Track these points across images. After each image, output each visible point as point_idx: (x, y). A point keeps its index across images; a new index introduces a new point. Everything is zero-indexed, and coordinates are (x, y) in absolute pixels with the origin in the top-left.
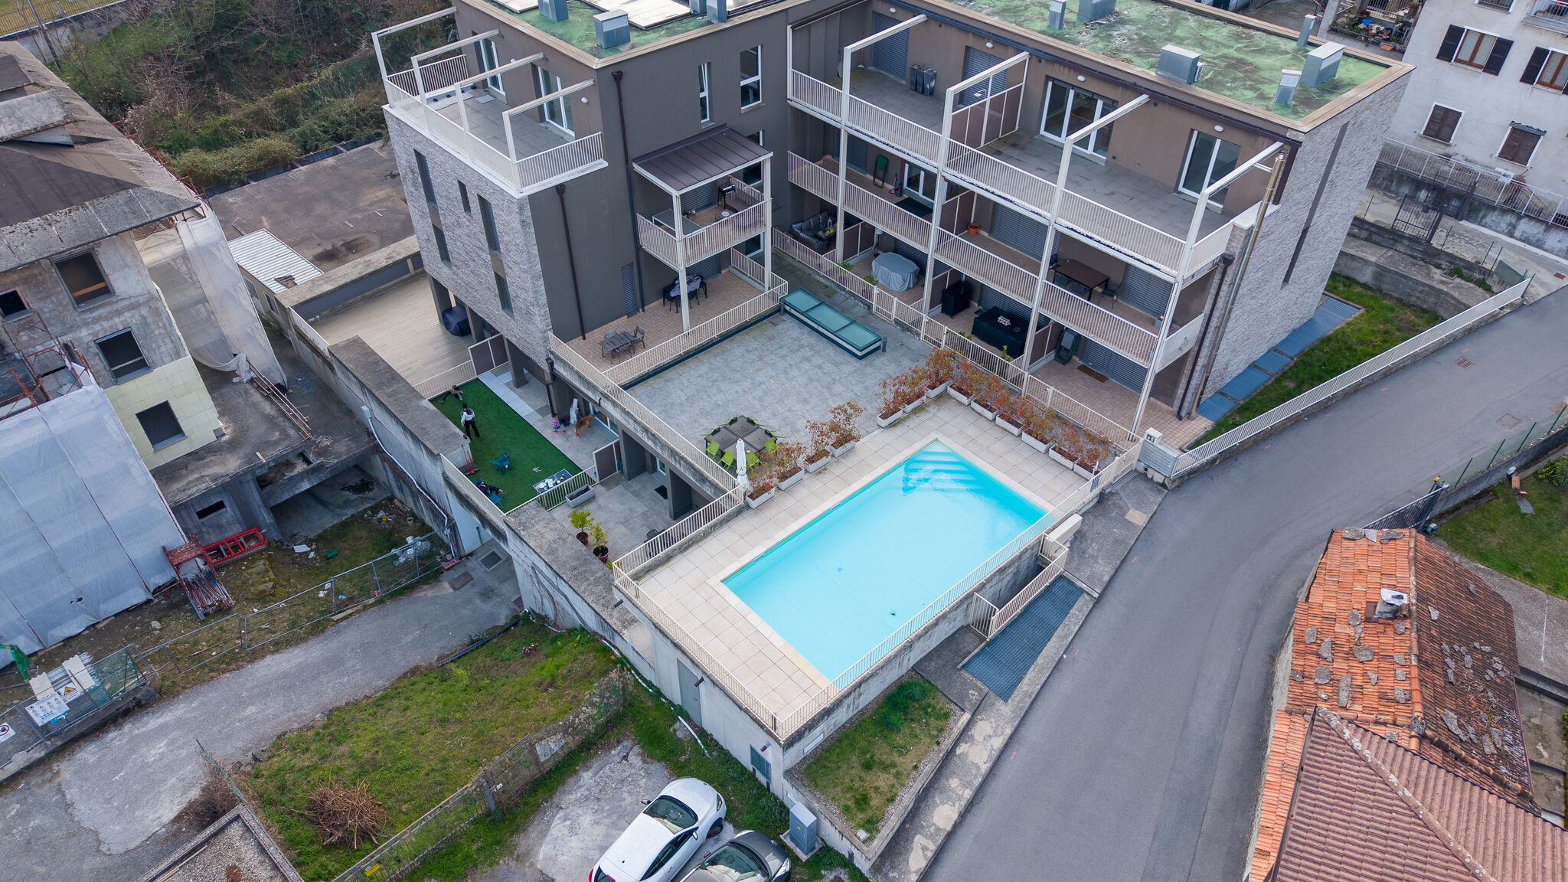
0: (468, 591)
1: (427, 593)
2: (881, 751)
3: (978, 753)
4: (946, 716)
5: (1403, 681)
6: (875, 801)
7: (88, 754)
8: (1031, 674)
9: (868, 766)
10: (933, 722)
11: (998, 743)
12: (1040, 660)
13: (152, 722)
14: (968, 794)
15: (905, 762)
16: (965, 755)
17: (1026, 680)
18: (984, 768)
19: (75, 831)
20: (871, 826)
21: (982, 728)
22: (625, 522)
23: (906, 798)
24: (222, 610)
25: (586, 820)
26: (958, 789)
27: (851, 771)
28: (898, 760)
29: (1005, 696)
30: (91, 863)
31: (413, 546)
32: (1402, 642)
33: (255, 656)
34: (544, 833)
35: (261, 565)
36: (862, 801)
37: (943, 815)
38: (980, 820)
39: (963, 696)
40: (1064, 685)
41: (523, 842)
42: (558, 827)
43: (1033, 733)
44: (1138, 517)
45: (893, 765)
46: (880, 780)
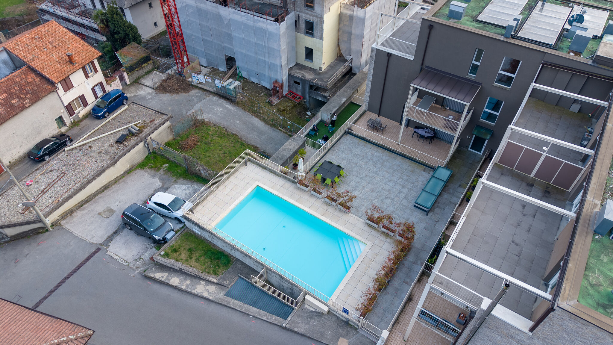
2: (196, 253)
3: (201, 289)
4: (215, 274)
6: (175, 255)
8: (238, 303)
9: (190, 250)
10: (211, 270)
11: (206, 295)
12: (246, 306)
14: (184, 287)
15: (193, 262)
16: (200, 284)
17: (235, 301)
18: (194, 292)
20: (166, 255)
21: (212, 288)
23: (178, 265)
24: (271, 103)
26: (185, 284)
27: (187, 245)
28: (193, 260)
29: (227, 295)
34: (183, 184)
35: (291, 104)
36: (175, 251)
37: (175, 281)
38: (176, 295)
39: (224, 278)
40: (237, 318)
42: (185, 187)
43: (213, 308)
45: (191, 258)
46: (184, 255)
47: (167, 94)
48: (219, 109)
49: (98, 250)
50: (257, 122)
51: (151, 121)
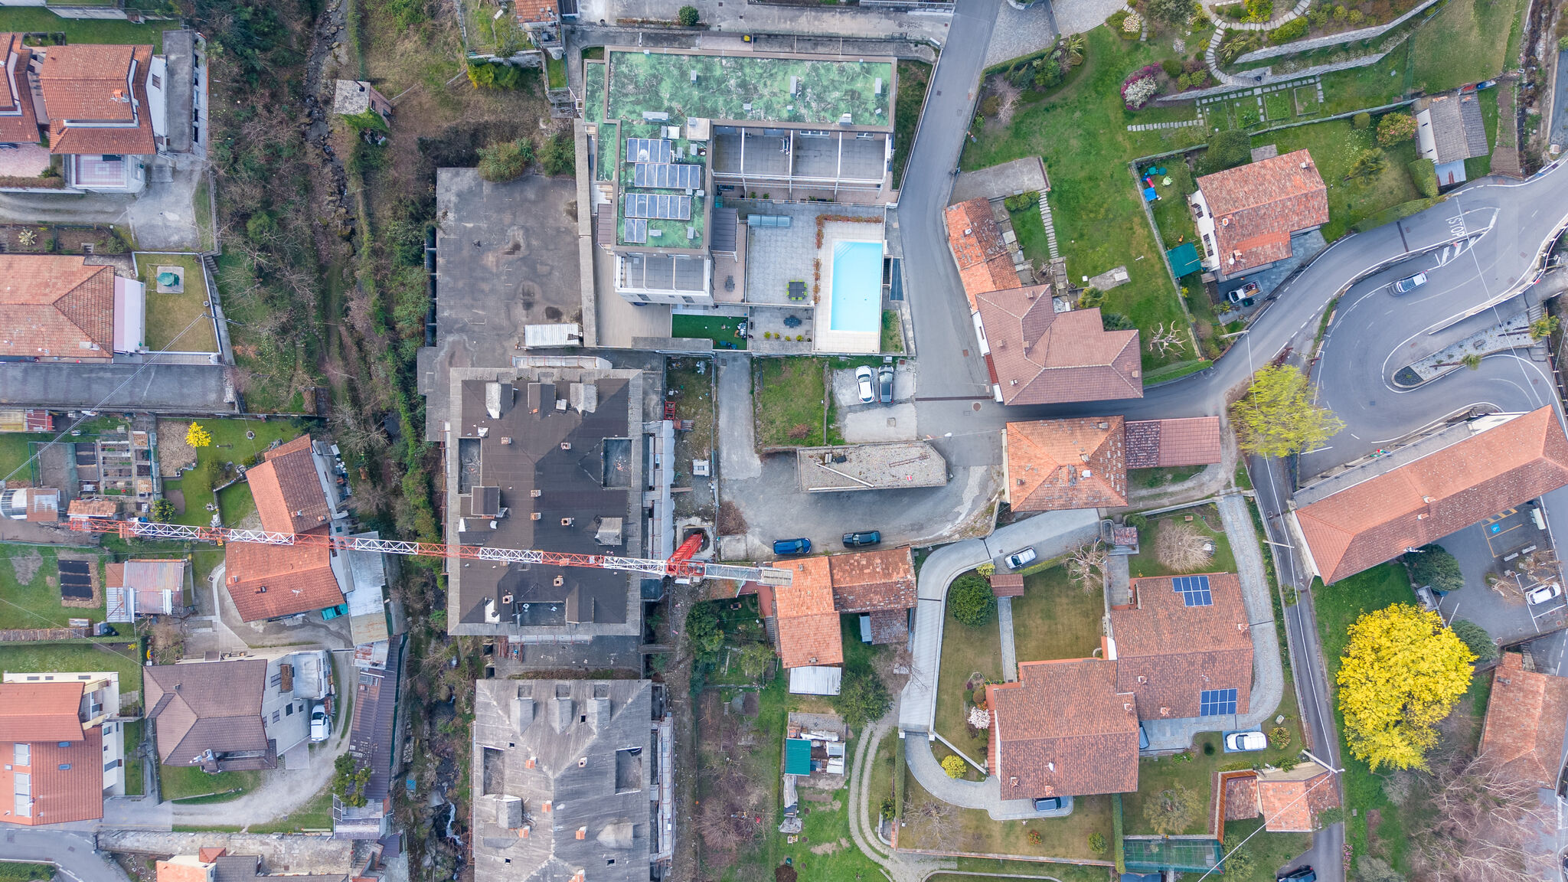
0: (730, 363)
1: (721, 373)
2: (891, 334)
3: (907, 317)
4: (896, 314)
5: (978, 251)
6: (899, 344)
7: (723, 471)
8: (904, 290)
9: (891, 339)
10: (895, 318)
11: (909, 311)
12: (903, 286)
13: (724, 455)
14: (912, 326)
15: (896, 331)
16: (905, 319)
17: (904, 292)
18: (910, 318)
19: (746, 481)
20: (902, 349)
21: (904, 310)
22: (770, 322)
23: (903, 338)
24: (693, 425)
25: (844, 391)
26: (909, 326)
27: (890, 343)
29: (901, 298)
30: (757, 481)
31: (701, 365)
32: (974, 240)
33: (717, 425)
35: (683, 408)
36: (897, 347)
37: (910, 334)
38: (916, 329)
39: (896, 307)
40: (911, 285)
41: (838, 405)
42: (840, 397)
43: (913, 302)
44: (896, 225)
45: (895, 334)
46: (896, 339)
47: (744, 516)
48: (734, 458)
49: (917, 400)
50: (723, 421)
51: (811, 457)
